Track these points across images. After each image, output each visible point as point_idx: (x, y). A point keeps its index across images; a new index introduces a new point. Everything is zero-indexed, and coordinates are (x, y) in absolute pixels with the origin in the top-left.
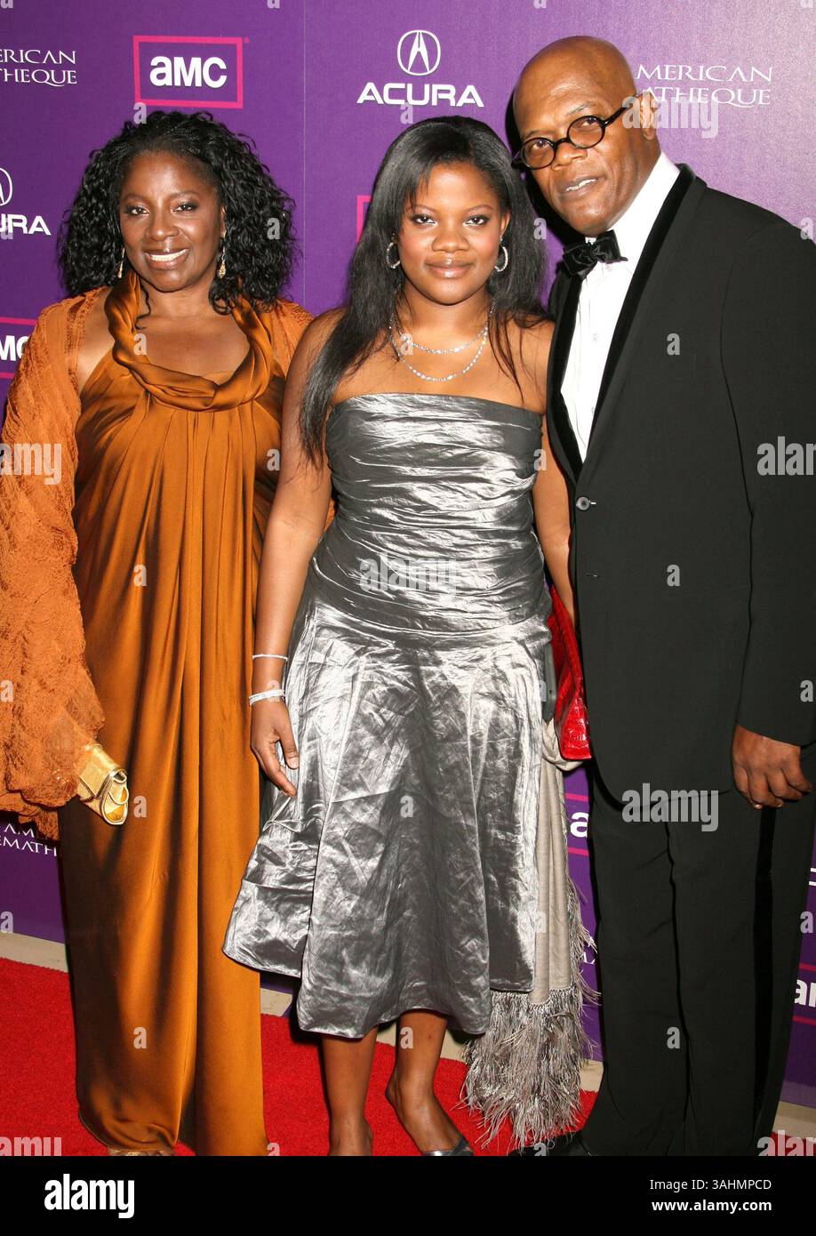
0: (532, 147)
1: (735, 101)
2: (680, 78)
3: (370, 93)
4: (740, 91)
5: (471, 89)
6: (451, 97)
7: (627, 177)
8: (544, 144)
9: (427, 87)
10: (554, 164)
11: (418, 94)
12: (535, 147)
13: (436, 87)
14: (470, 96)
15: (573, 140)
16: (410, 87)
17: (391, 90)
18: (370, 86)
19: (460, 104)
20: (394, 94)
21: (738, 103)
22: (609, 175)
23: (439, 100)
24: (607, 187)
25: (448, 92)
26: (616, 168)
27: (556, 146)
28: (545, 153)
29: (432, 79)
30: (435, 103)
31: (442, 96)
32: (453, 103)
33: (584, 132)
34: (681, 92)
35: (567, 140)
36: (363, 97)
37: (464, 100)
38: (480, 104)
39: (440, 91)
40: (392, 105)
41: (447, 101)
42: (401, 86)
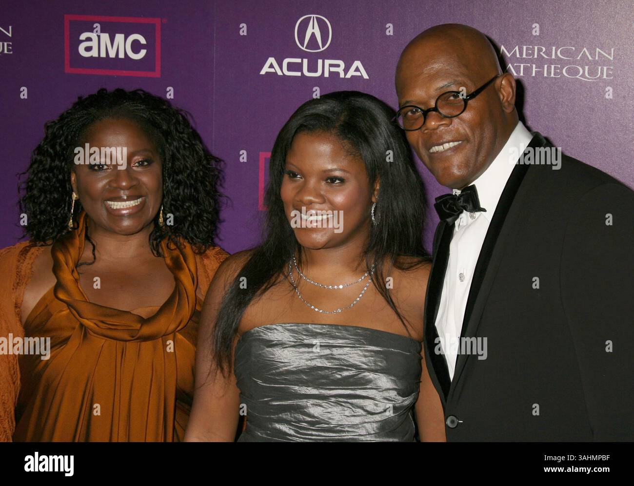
0: (407, 113)
1: (583, 75)
2: (536, 56)
3: (271, 66)
4: (587, 68)
5: (357, 64)
6: (340, 70)
7: (486, 142)
8: (417, 111)
9: (320, 62)
10: (423, 129)
11: (313, 68)
12: (410, 114)
13: (328, 62)
14: (357, 70)
15: (440, 110)
16: (305, 61)
17: (289, 64)
18: (271, 60)
19: (348, 76)
20: (291, 67)
21: (586, 78)
22: (472, 138)
23: (330, 73)
24: (468, 150)
25: (338, 66)
26: (477, 132)
27: (426, 113)
28: (416, 119)
29: (324, 56)
30: (327, 75)
31: (333, 69)
32: (342, 75)
33: (449, 104)
34: (536, 68)
35: (435, 109)
36: (265, 70)
37: (351, 73)
38: (366, 76)
39: (331, 65)
40: (290, 77)
41: (338, 74)
42: (299, 60)
